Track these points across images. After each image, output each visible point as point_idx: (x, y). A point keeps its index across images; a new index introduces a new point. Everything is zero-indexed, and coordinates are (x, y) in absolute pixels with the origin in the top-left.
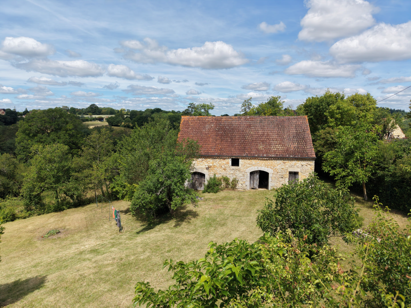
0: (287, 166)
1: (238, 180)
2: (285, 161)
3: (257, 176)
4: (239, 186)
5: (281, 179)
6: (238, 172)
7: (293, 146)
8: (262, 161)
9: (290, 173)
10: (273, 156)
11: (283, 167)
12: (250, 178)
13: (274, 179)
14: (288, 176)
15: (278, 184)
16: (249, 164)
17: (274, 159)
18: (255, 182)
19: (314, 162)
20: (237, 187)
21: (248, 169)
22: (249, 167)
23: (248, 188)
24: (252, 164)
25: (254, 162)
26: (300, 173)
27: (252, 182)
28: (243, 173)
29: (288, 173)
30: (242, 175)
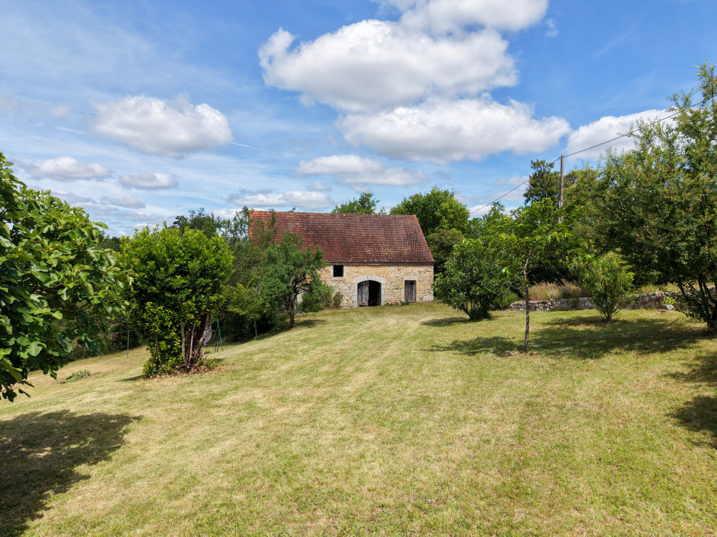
0: (402, 274)
1: (343, 295)
2: (399, 268)
3: (366, 289)
4: (344, 302)
5: (395, 291)
6: (342, 284)
7: (406, 250)
8: (372, 268)
9: (406, 282)
10: (386, 260)
11: (398, 275)
12: (358, 291)
13: (387, 291)
14: (404, 286)
15: (392, 297)
16: (357, 273)
17: (387, 265)
18: (364, 296)
19: (433, 268)
20: (341, 305)
21: (356, 279)
22: (356, 277)
23: (356, 305)
24: (360, 273)
25: (362, 269)
26: (417, 283)
27: (360, 297)
28: (349, 285)
29: (404, 283)
30: (348, 288)
